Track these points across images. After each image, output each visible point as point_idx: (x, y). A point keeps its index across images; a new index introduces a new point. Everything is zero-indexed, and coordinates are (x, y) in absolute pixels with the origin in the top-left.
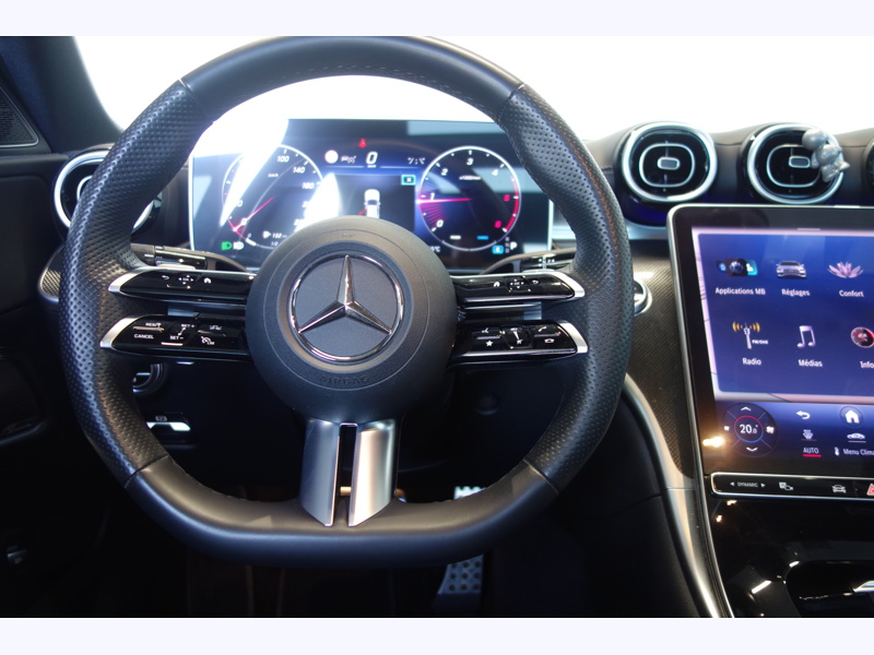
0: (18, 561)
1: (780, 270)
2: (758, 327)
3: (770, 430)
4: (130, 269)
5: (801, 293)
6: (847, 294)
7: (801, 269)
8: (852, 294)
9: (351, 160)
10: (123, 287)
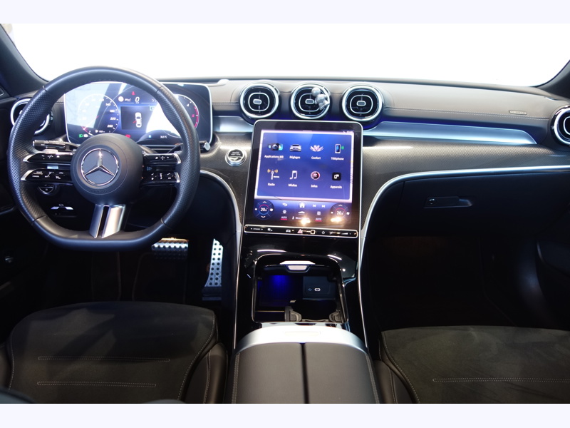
0: (10, 262)
1: (292, 148)
2: (277, 171)
3: (271, 210)
4: (31, 153)
5: (297, 158)
6: (314, 158)
7: (299, 148)
8: (317, 158)
9: (129, 100)
10: (28, 160)
